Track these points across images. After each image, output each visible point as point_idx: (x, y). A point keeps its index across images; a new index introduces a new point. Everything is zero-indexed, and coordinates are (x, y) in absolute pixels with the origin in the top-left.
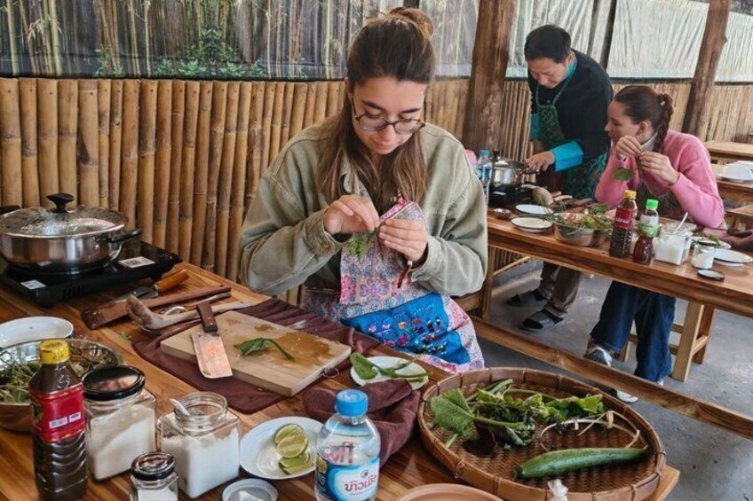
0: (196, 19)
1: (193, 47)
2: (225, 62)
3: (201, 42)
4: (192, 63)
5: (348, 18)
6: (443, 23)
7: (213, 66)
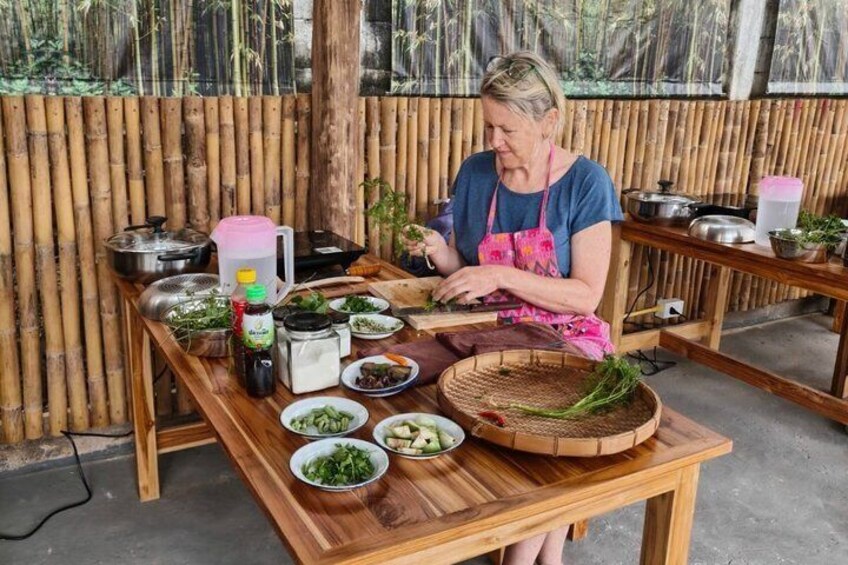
0: (20, 28)
1: (19, 62)
2: (71, 80)
3: (30, 57)
4: (18, 81)
5: (269, 21)
6: (438, 24)
7: (52, 86)
